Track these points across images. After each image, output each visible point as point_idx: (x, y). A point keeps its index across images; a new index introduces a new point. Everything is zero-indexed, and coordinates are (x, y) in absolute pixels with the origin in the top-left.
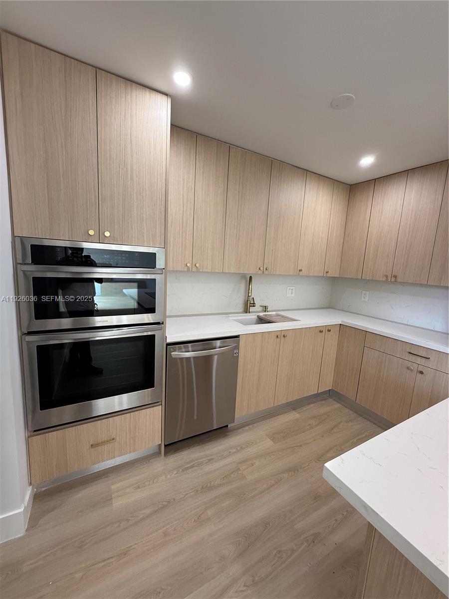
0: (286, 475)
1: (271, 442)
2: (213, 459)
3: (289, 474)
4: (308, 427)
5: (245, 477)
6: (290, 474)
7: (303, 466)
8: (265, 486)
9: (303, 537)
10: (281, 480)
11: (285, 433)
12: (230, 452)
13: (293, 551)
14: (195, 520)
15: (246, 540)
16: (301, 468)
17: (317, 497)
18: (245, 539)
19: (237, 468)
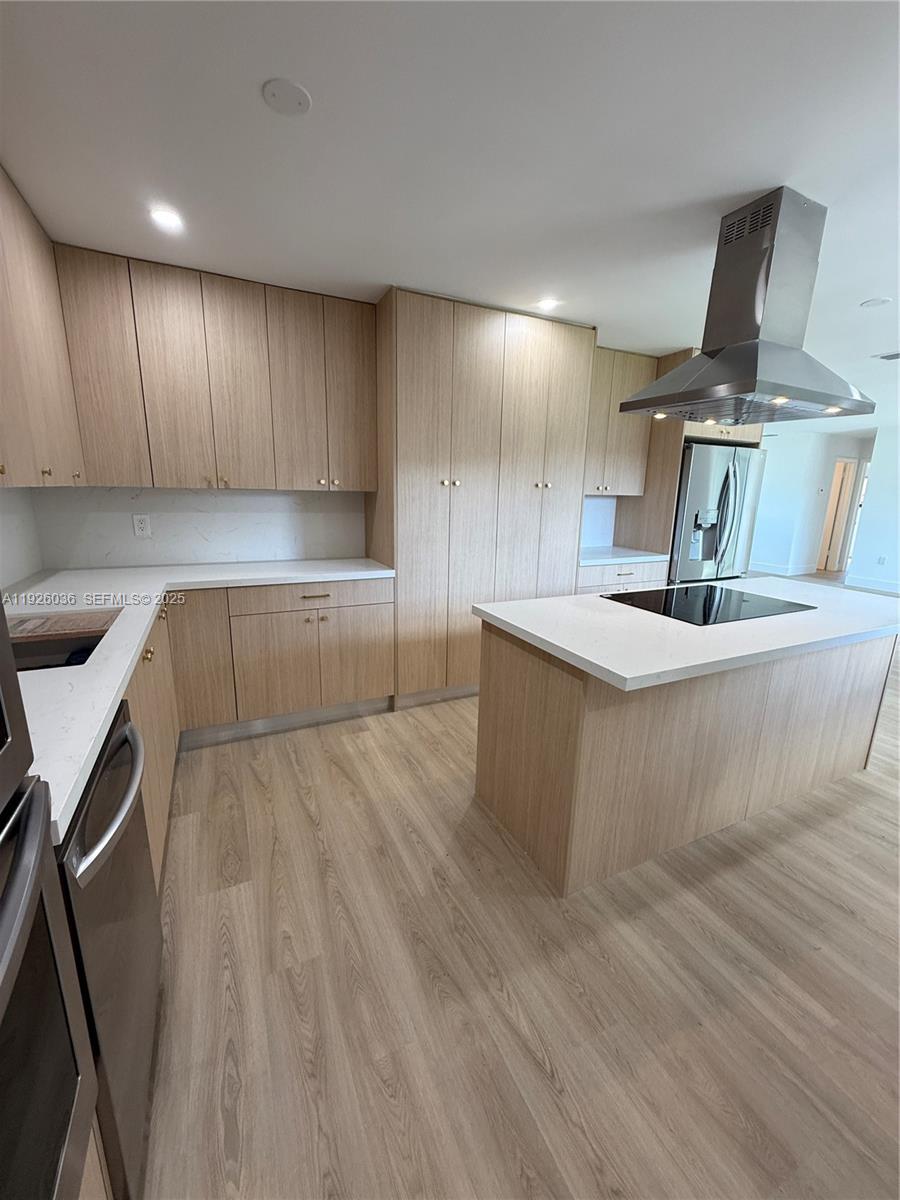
0: (332, 882)
1: (242, 886)
2: (230, 1041)
3: (330, 876)
4: (235, 812)
5: (313, 961)
6: (333, 875)
7: (322, 850)
8: (344, 924)
9: (437, 889)
10: (338, 892)
11: (228, 854)
12: (228, 987)
13: (455, 908)
14: (391, 1096)
15: (439, 977)
16: (323, 854)
17: (382, 851)
18: (436, 980)
19: (284, 975)
